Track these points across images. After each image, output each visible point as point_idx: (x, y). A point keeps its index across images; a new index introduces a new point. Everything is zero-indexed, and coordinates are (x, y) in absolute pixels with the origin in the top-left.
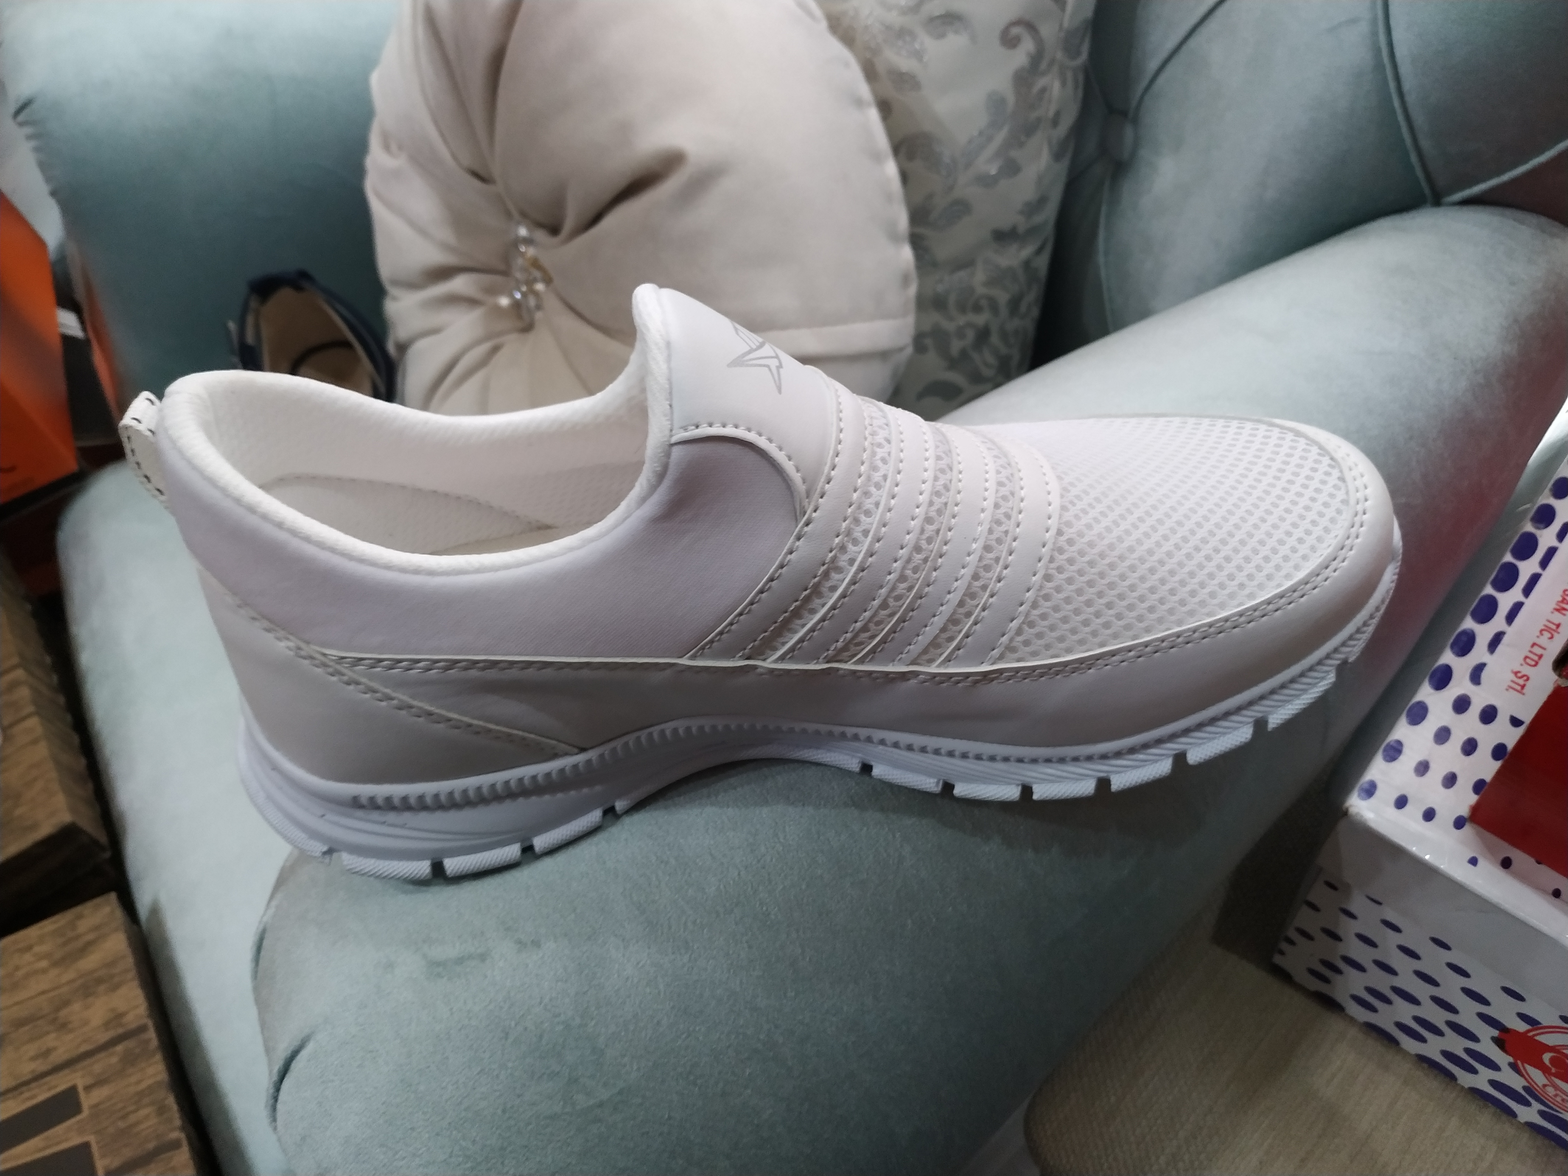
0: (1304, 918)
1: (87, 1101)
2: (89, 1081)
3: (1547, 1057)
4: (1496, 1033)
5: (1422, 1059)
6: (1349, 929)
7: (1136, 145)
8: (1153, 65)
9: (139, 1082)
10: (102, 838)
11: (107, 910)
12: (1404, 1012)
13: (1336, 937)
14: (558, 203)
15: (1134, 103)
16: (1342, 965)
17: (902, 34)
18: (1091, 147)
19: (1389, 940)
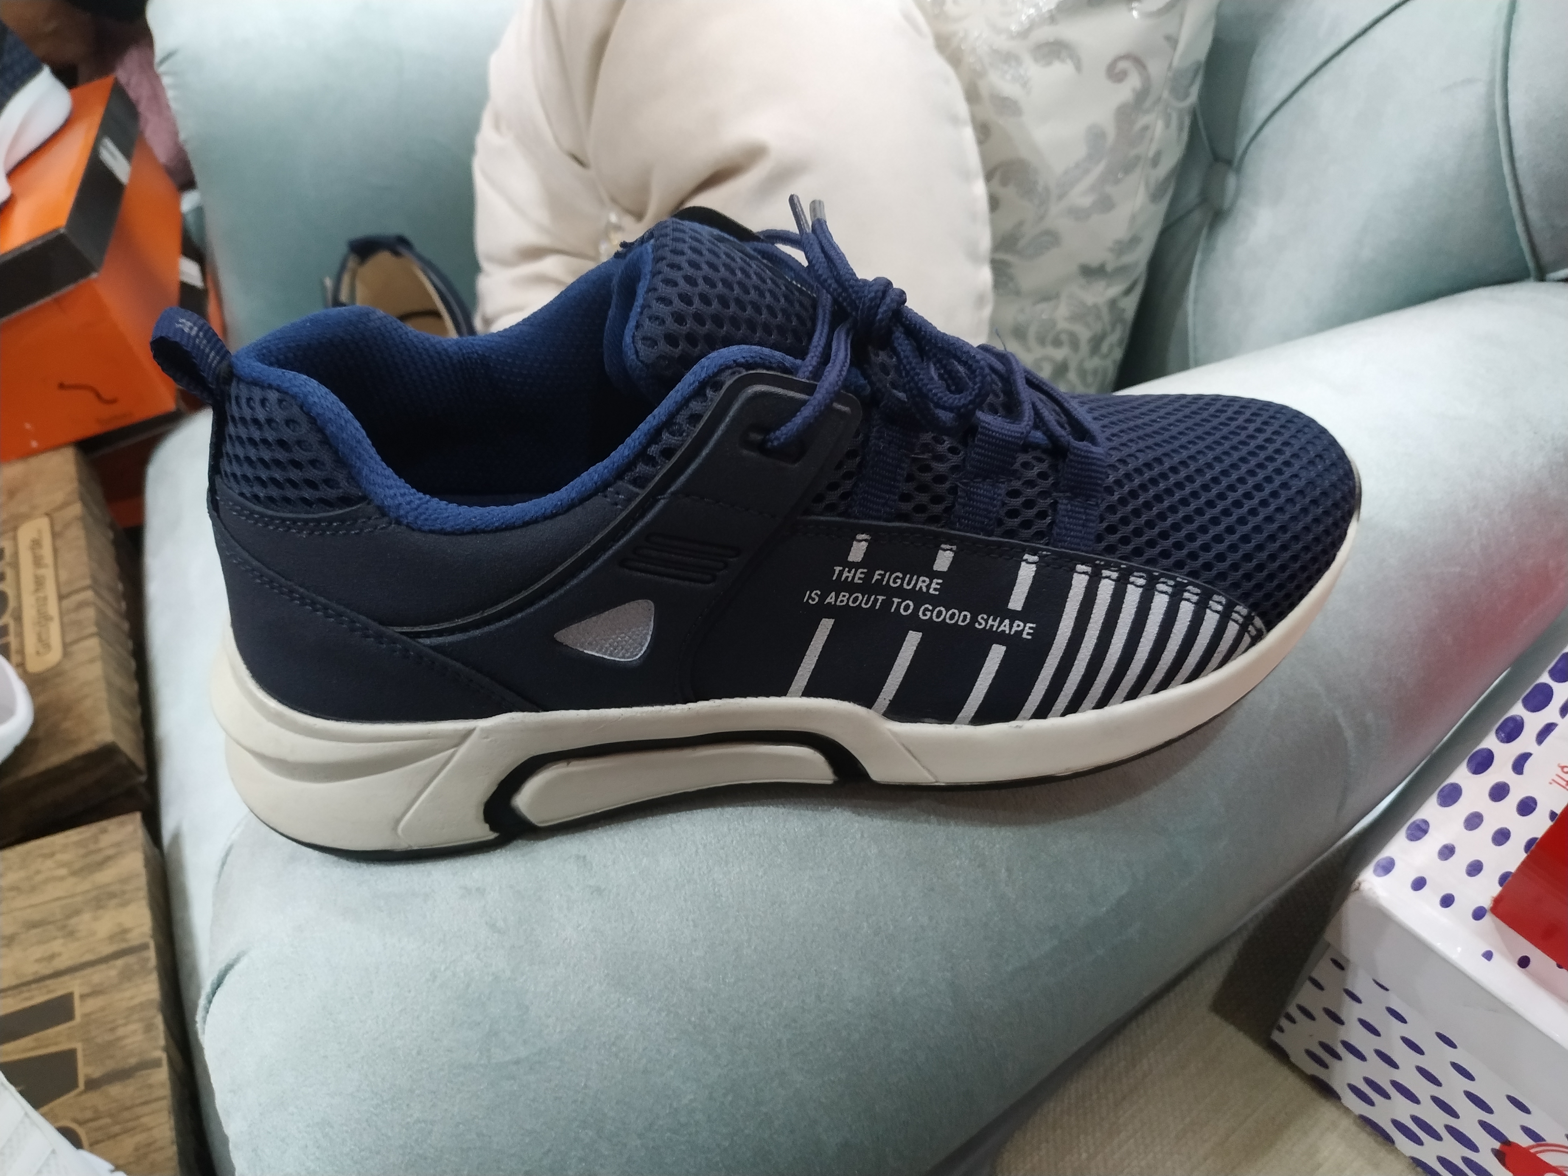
0: (1306, 995)
1: (79, 1008)
2: (86, 990)
4: (1497, 1145)
5: (1418, 1164)
6: (1351, 1012)
7: (1238, 193)
8: (1262, 114)
9: (132, 998)
10: (140, 761)
11: (130, 828)
12: (1402, 1109)
13: (1338, 1020)
14: (643, 189)
15: (1239, 152)
16: (1341, 1050)
17: (1008, 58)
18: (1192, 195)
19: (1394, 1030)
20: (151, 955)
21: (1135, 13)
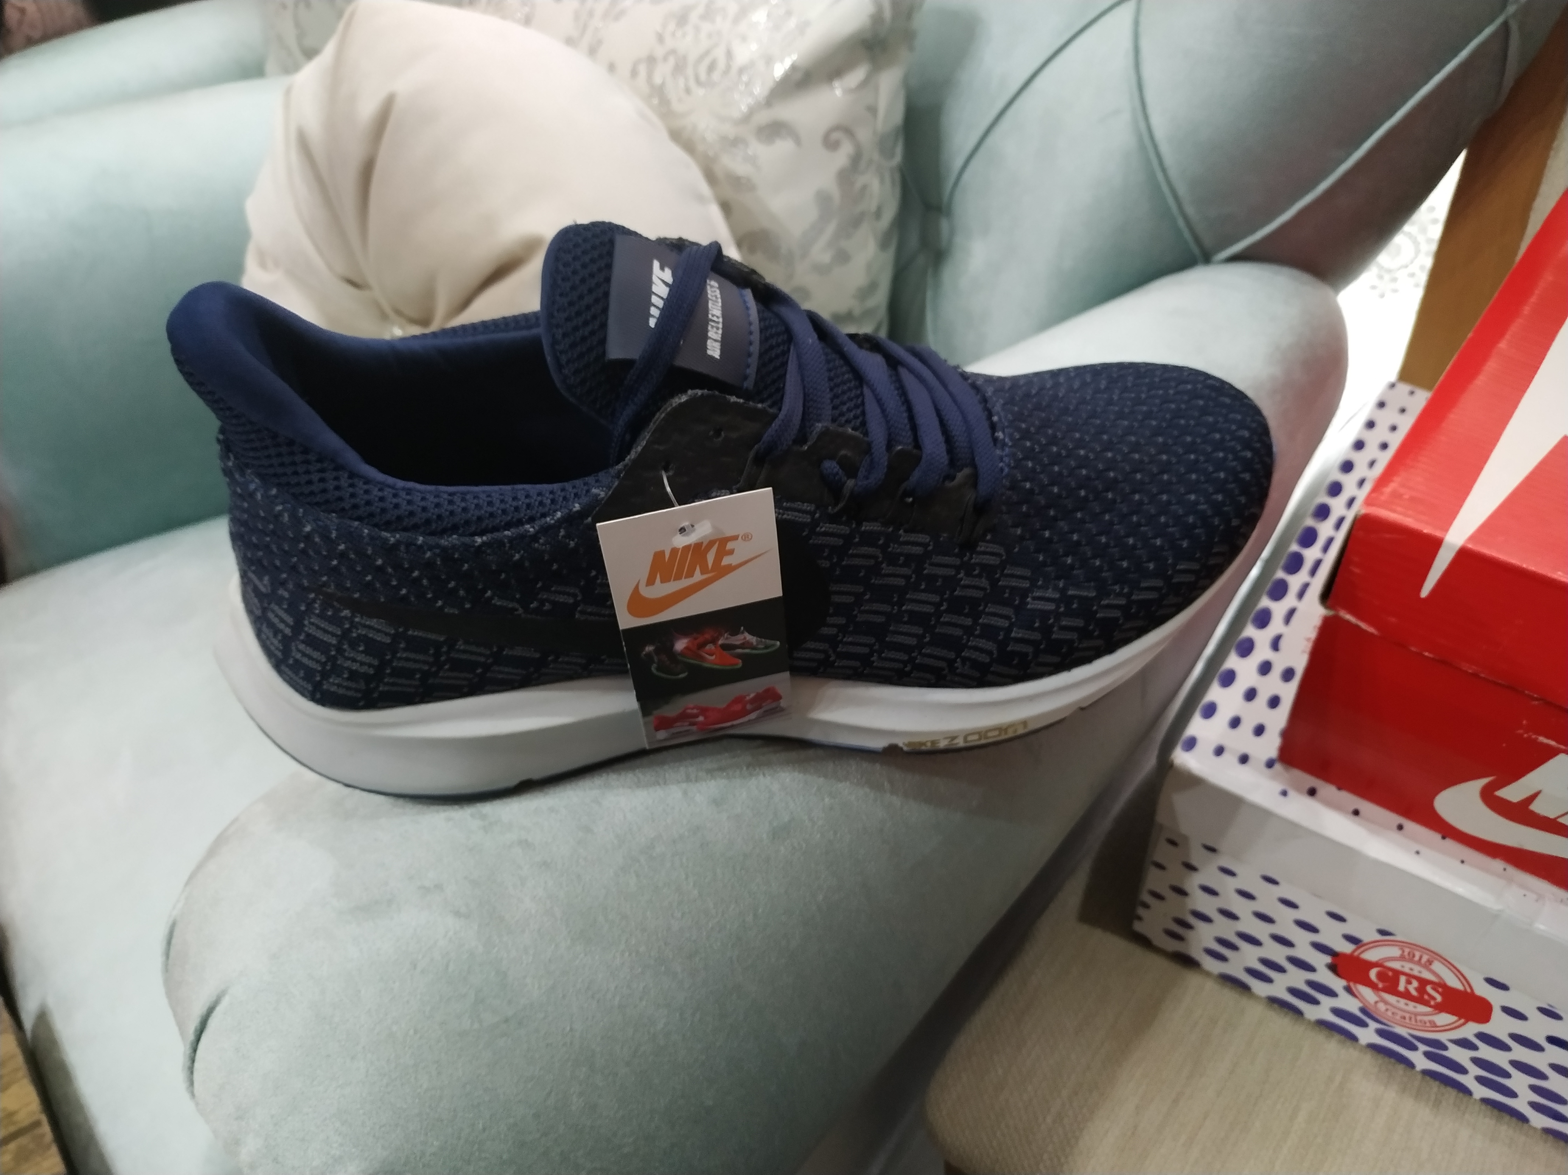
0: (1154, 880)
3: (1373, 974)
4: (1328, 959)
5: (1274, 1001)
6: (1193, 882)
7: (952, 232)
8: (958, 162)
12: (1250, 956)
13: (1181, 892)
14: (429, 295)
15: (946, 198)
16: (1192, 920)
17: (735, 142)
18: (913, 241)
19: (1228, 886)
20: (46, 1129)
21: (838, 92)
